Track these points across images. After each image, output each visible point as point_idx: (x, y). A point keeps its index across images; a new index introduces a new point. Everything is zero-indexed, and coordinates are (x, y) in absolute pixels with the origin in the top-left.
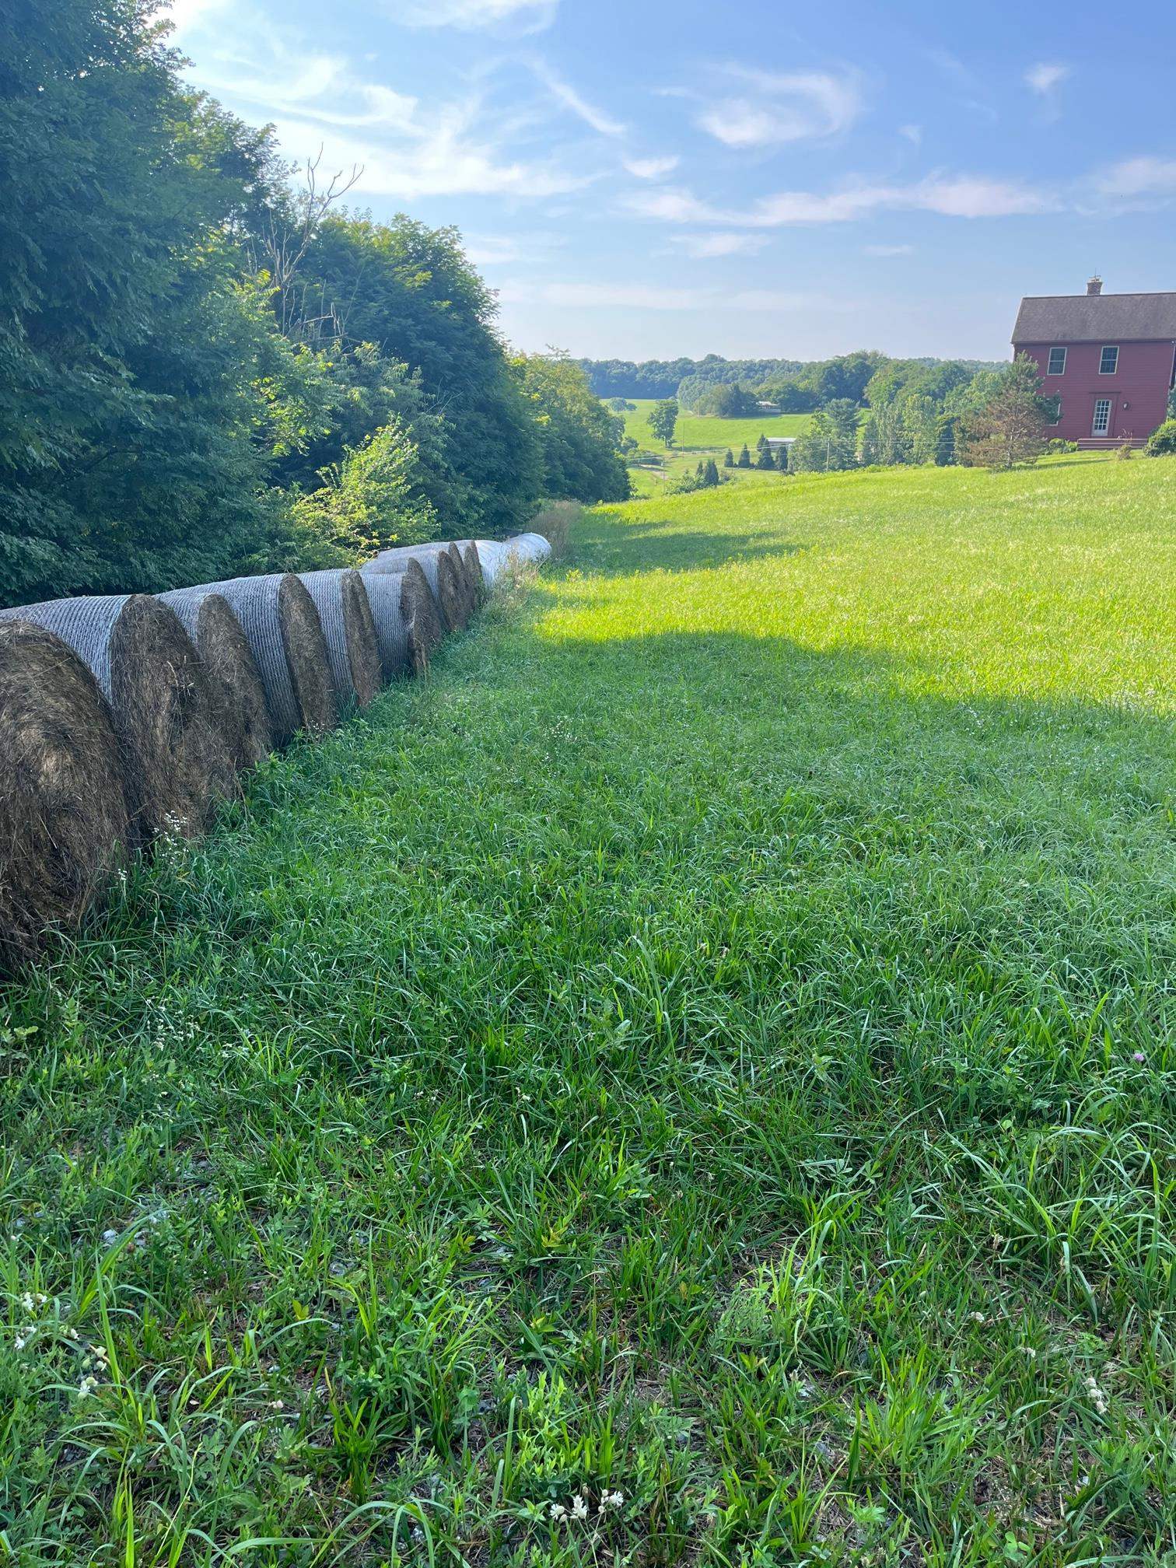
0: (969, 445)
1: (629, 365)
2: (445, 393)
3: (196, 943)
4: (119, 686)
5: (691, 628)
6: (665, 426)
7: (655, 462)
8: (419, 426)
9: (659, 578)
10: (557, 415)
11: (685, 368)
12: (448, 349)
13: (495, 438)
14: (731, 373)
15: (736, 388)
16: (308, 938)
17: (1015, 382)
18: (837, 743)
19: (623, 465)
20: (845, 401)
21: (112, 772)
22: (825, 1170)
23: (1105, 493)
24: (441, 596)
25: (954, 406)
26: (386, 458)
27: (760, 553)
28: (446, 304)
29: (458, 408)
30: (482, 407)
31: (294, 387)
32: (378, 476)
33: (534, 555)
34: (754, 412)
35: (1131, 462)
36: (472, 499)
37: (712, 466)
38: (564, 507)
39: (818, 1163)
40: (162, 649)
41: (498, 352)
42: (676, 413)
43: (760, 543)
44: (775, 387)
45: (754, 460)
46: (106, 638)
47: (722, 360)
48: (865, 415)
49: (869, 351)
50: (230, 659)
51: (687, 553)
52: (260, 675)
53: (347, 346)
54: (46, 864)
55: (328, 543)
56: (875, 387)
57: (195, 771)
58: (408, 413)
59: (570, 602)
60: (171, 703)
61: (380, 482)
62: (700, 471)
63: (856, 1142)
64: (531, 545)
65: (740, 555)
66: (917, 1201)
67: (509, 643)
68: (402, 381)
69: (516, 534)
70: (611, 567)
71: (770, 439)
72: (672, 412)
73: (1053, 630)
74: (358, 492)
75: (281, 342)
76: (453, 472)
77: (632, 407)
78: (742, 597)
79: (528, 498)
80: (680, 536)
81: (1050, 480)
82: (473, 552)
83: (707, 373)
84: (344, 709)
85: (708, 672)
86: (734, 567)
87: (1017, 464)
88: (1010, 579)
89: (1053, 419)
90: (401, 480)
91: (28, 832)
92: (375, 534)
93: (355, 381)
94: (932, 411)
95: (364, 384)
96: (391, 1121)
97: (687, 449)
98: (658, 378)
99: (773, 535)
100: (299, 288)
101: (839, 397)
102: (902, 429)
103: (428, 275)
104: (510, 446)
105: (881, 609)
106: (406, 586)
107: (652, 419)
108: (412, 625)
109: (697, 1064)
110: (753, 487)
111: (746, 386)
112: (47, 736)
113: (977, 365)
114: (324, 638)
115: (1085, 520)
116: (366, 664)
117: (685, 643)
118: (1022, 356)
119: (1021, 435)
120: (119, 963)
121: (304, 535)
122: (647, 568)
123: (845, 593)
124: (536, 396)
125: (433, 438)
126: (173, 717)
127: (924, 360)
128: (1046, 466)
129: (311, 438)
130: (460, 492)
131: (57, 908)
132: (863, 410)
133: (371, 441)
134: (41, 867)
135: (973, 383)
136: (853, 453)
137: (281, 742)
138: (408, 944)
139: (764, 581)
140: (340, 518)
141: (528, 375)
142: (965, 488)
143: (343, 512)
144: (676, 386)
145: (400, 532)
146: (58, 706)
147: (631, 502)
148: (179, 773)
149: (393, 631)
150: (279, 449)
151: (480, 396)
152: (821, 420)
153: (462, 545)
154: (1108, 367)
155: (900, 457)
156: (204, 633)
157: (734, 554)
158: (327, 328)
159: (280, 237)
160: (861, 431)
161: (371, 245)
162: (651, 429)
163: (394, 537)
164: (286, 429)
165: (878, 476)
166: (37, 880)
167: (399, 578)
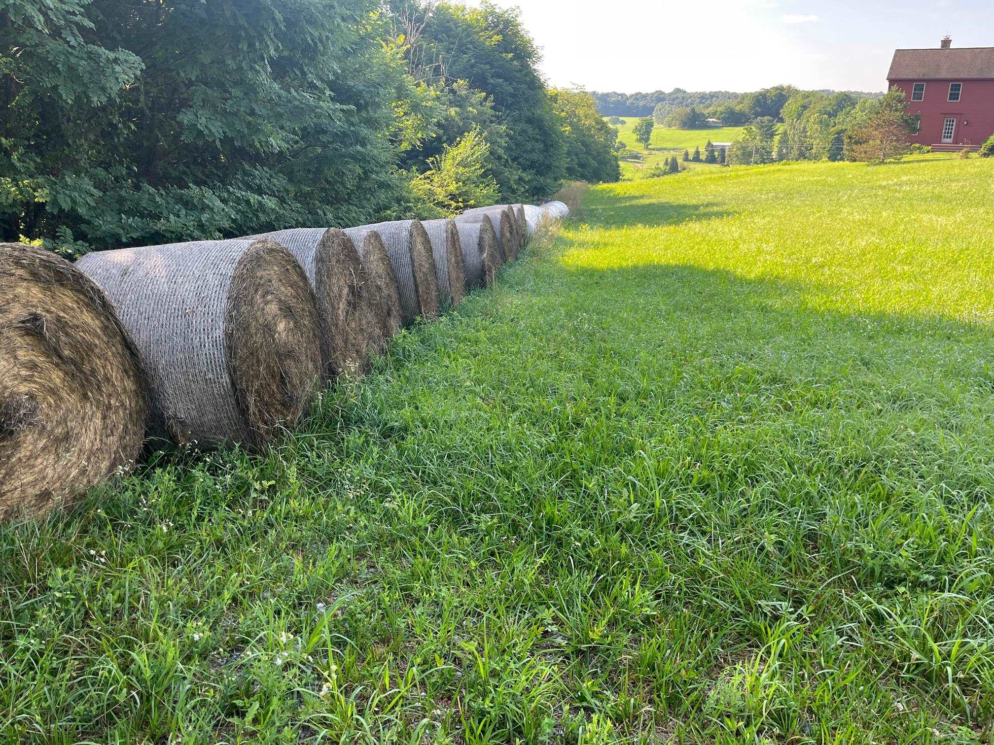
0: (854, 147)
1: (622, 95)
2: (508, 111)
3: (362, 439)
4: (320, 282)
5: (663, 262)
6: (644, 134)
7: (637, 157)
8: (491, 133)
9: (640, 231)
10: (575, 127)
11: (660, 97)
12: (510, 84)
13: (537, 140)
14: (690, 100)
15: (693, 110)
16: (430, 440)
17: (889, 105)
18: (769, 337)
19: (616, 159)
20: (766, 118)
21: (314, 334)
22: (775, 608)
23: (952, 181)
24: (501, 238)
25: (844, 122)
26: (469, 152)
27: (708, 216)
28: (510, 55)
29: (516, 121)
30: (530, 121)
31: (415, 108)
32: (464, 164)
33: (558, 215)
34: (705, 126)
35: (969, 161)
36: (520, 179)
37: (674, 161)
38: (577, 185)
39: (771, 603)
40: (343, 261)
41: (541, 87)
42: (652, 126)
43: (707, 210)
44: (719, 109)
45: (703, 157)
46: (313, 253)
47: (685, 92)
48: (780, 128)
49: (785, 85)
50: (380, 271)
51: (658, 215)
52: (397, 282)
53: (448, 82)
54: (277, 386)
55: (431, 204)
56: (789, 108)
57: (360, 337)
58: (484, 123)
59: (582, 245)
60: (348, 295)
61: (465, 167)
62: (666, 163)
63: (795, 592)
64: (557, 208)
65: (694, 217)
66: (840, 633)
67: (544, 268)
68: (481, 104)
69: (547, 202)
70: (608, 223)
71: (714, 144)
72: (650, 125)
73: (916, 269)
74: (451, 173)
75: (409, 79)
76: (510, 162)
77: (623, 122)
78: (697, 243)
79: (556, 180)
80: (653, 204)
81: (912, 171)
82: (521, 211)
83: (674, 100)
84: (444, 306)
85: (676, 290)
86: (690, 225)
87: (888, 161)
88: (884, 236)
89: (914, 130)
90: (478, 166)
91: (268, 367)
92: (460, 200)
93: (452, 103)
94: (828, 125)
95: (457, 106)
96: (486, 553)
97: (658, 150)
98: (641, 104)
99: (716, 205)
100: (421, 46)
101: (763, 116)
102: (806, 137)
103: (499, 37)
104: (545, 145)
105: (793, 254)
106: (482, 231)
107: (636, 130)
108: (485, 255)
109: (682, 535)
110: (703, 174)
111: (700, 109)
112: (280, 309)
113: (859, 94)
114: (434, 261)
115: (938, 198)
116: (458, 278)
117: (659, 271)
118: (895, 88)
119: (892, 141)
120: (317, 448)
121: (418, 200)
122: (632, 224)
123: (767, 242)
124: (563, 114)
125: (499, 140)
126: (349, 303)
127: (823, 91)
128: (909, 162)
129: (424, 139)
130: (513, 174)
131: (282, 414)
132: (779, 124)
133: (460, 142)
134: (274, 388)
135: (857, 107)
136: (771, 153)
137: (408, 323)
138: (492, 448)
139: (711, 234)
140: (439, 190)
141: (559, 101)
142: (850, 176)
143: (441, 186)
144: (652, 109)
145: (476, 199)
146: (286, 291)
147: (620, 183)
148: (351, 338)
149: (473, 259)
150: (405, 146)
151: (529, 114)
152: (750, 131)
153: (516, 207)
154: (954, 96)
155: (802, 156)
156: (367, 253)
157: (690, 216)
158: (437, 71)
159: (411, 15)
160: (777, 138)
161: (466, 19)
162: (635, 137)
163: (472, 202)
164: (409, 133)
165: (788, 167)
166: (272, 395)
167: (478, 226)
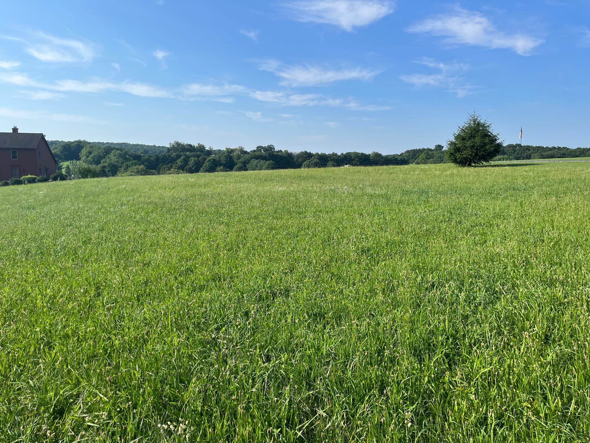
49: (82, 140)
154: (14, 157)
